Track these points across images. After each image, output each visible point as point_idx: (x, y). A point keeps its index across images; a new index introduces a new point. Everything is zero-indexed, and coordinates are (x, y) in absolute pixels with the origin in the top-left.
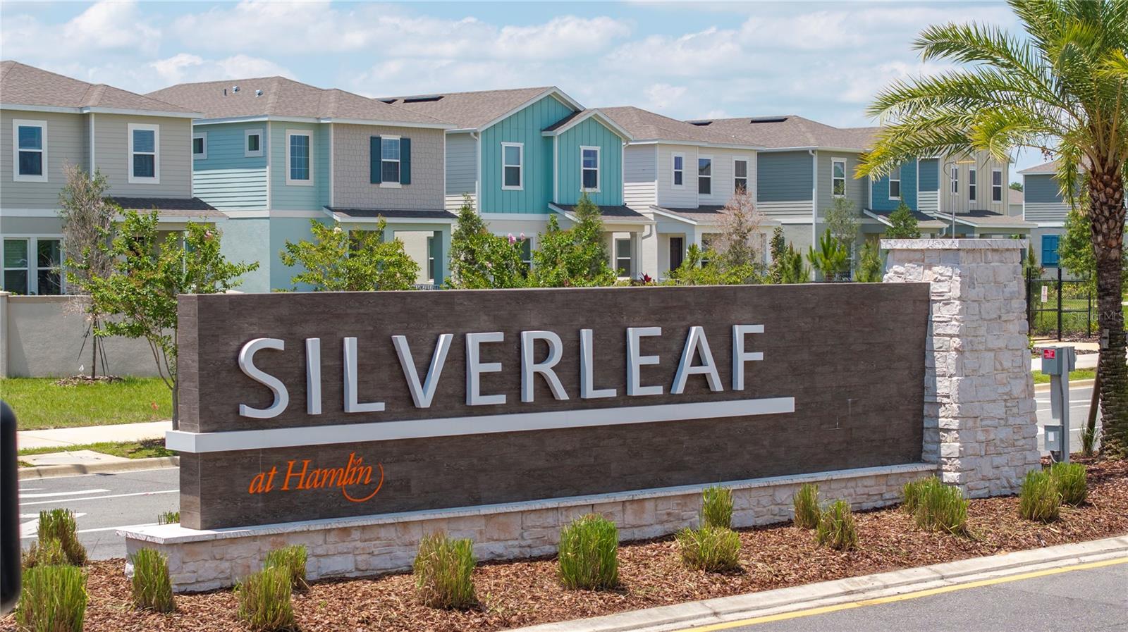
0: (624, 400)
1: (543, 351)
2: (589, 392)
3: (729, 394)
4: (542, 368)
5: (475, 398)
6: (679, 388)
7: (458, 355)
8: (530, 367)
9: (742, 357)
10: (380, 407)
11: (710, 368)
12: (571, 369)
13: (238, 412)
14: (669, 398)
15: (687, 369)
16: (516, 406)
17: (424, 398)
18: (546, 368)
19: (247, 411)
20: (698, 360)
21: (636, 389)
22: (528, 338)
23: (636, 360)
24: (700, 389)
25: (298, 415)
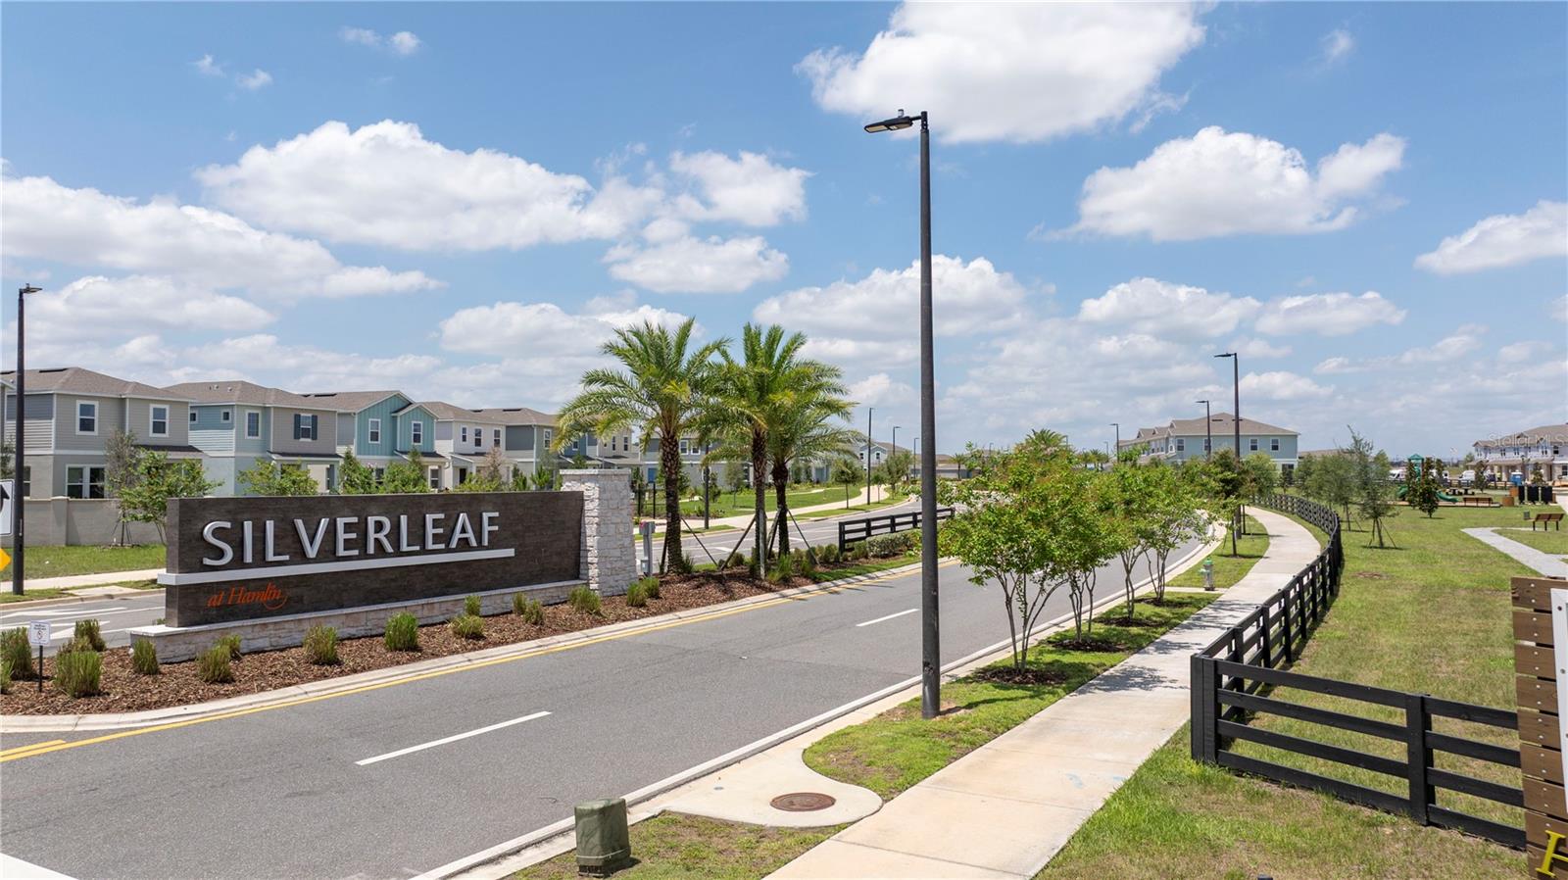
0: (424, 551)
1: (379, 526)
2: (405, 548)
3: (480, 547)
4: (378, 536)
5: (341, 552)
6: (453, 545)
7: (332, 530)
8: (372, 535)
9: (487, 528)
10: (287, 558)
11: (470, 535)
12: (395, 536)
13: (202, 562)
14: (448, 550)
15: (458, 535)
16: (364, 556)
17: (312, 553)
18: (381, 536)
19: (207, 561)
20: (464, 530)
21: (430, 546)
22: (371, 520)
23: (430, 531)
24: (464, 544)
25: (238, 562)
